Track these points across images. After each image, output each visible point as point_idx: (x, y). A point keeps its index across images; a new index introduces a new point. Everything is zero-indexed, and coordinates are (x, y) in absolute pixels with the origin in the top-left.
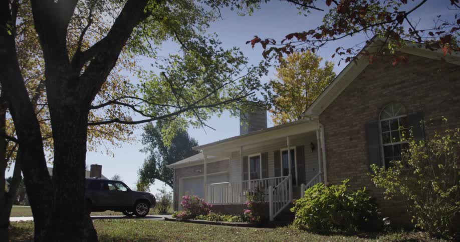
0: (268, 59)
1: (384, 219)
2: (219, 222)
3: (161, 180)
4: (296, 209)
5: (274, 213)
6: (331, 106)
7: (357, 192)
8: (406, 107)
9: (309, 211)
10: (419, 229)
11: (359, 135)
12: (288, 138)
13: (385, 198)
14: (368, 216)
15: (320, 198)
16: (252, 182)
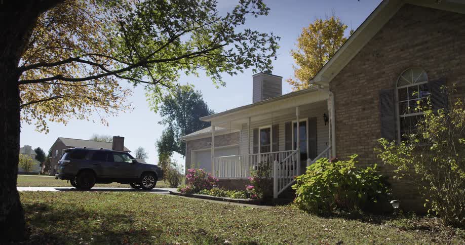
0: (245, 4)
1: (392, 202)
2: (221, 197)
3: (179, 152)
4: (297, 186)
5: (278, 191)
6: (343, 72)
7: (366, 169)
8: (428, 72)
9: (310, 189)
10: (433, 214)
11: (373, 105)
12: (297, 109)
13: (394, 177)
14: (377, 197)
15: (323, 175)
16: (262, 155)
